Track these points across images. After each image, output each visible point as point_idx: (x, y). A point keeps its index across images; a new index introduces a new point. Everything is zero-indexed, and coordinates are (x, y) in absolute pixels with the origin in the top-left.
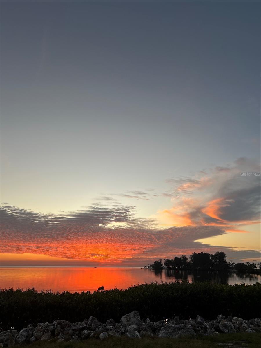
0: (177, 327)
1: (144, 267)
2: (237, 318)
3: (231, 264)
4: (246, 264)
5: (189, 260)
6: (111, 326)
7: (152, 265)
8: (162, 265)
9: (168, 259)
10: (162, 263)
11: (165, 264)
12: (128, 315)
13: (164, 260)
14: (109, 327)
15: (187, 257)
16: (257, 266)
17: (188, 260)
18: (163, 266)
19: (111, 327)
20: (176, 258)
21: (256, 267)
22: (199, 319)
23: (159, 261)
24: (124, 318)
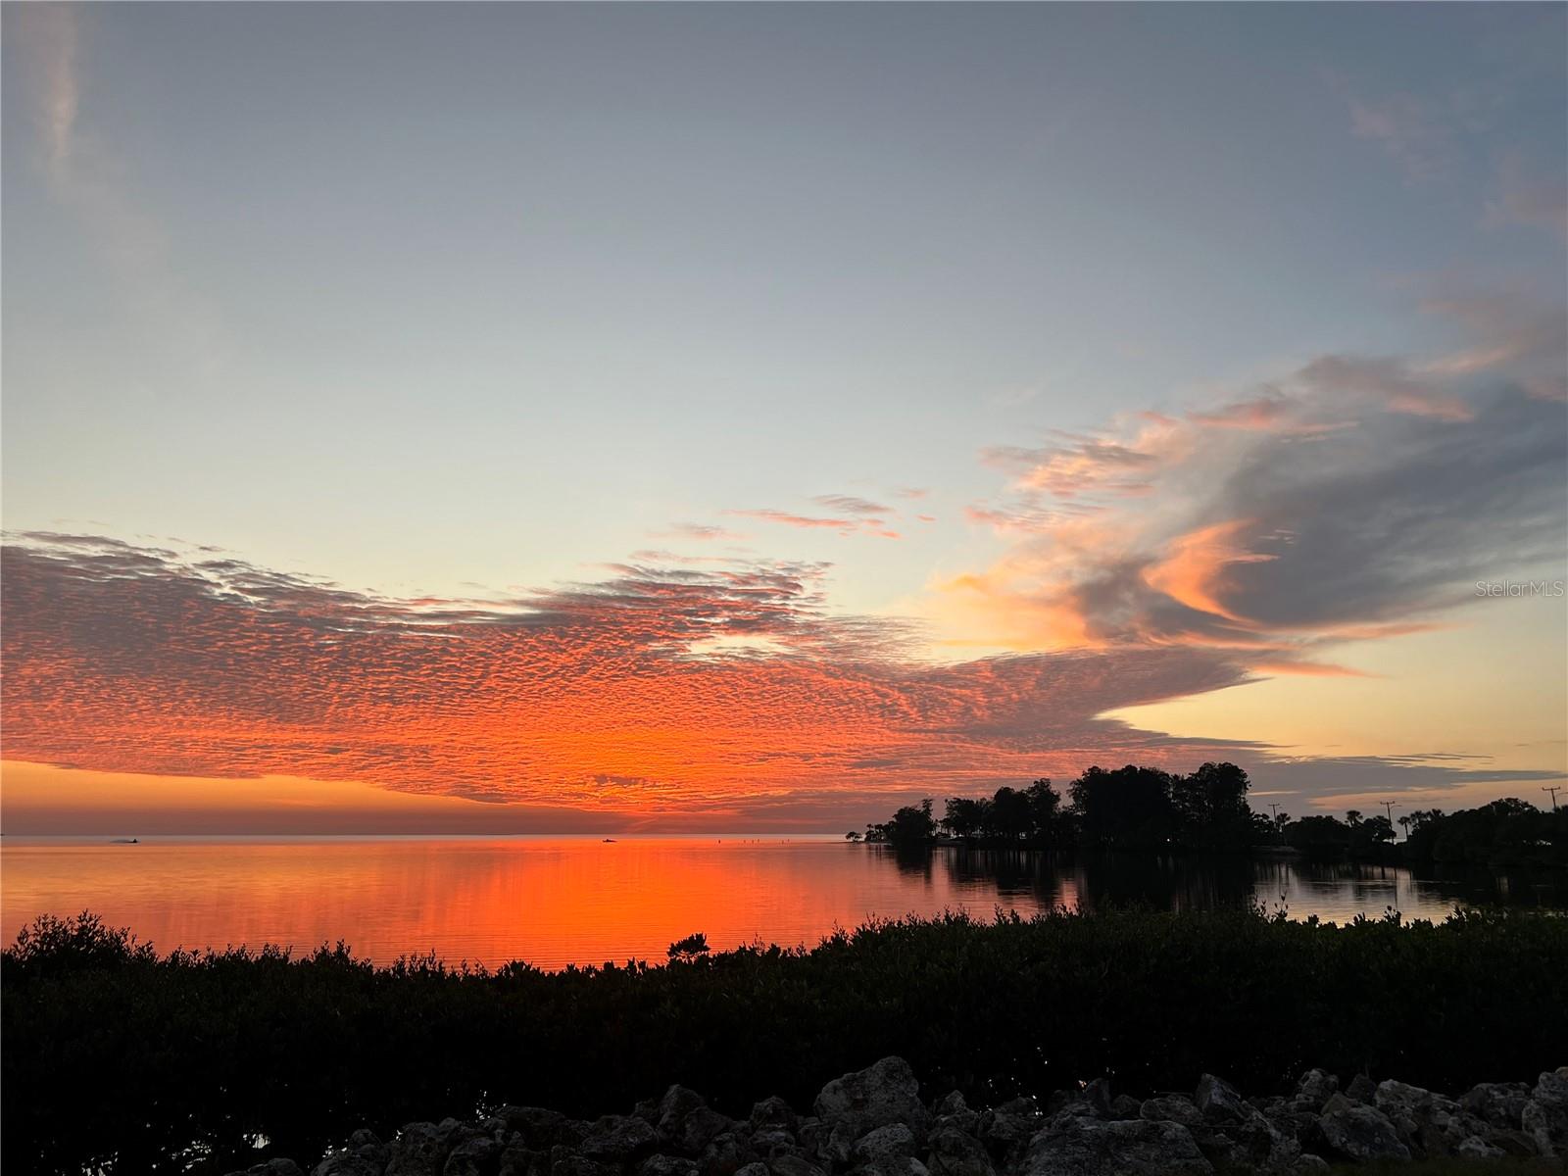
0: (1112, 1135)
1: (848, 837)
2: (1396, 1083)
3: (1272, 819)
4: (1342, 818)
5: (1066, 802)
6: (782, 1134)
7: (886, 828)
8: (933, 826)
9: (963, 796)
10: (933, 818)
11: (946, 823)
12: (854, 1079)
13: (945, 805)
14: (771, 1137)
15: (1054, 788)
16: (1396, 827)
17: (1060, 805)
18: (938, 830)
19: (778, 1138)
20: (1004, 794)
21: (1393, 835)
22: (1215, 1093)
23: (922, 809)
24: (835, 1089)
